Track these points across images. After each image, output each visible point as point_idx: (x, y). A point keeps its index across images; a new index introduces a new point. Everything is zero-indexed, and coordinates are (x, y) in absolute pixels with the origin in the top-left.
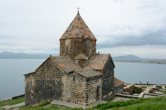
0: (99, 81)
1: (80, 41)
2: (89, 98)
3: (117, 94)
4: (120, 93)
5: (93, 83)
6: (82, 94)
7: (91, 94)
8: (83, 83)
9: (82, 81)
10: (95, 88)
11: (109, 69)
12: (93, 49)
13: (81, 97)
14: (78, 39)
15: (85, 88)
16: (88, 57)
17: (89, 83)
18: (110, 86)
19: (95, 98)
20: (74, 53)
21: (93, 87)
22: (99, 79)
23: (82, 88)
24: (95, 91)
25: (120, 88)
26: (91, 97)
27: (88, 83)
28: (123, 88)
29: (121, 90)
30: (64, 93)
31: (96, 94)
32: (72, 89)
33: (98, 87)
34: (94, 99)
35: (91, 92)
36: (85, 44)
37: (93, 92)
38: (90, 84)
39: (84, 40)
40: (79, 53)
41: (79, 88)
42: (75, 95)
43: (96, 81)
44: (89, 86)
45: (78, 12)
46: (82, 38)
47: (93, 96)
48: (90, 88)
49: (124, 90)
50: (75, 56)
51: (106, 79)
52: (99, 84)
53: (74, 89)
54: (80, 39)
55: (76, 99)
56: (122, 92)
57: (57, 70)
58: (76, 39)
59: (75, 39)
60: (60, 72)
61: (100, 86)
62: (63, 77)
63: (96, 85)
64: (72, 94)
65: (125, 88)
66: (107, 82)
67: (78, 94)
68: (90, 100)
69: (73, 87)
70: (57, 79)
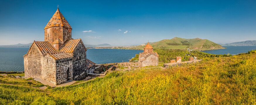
0: (70, 63)
1: (57, 29)
2: (59, 78)
3: (89, 73)
4: (92, 73)
5: (63, 65)
6: (53, 75)
7: (60, 74)
8: (53, 64)
9: (52, 63)
10: (65, 70)
11: (80, 52)
12: (69, 35)
13: (52, 77)
15: (54, 69)
17: (58, 65)
18: (82, 67)
19: (66, 79)
20: (53, 39)
21: (63, 68)
22: (69, 61)
23: (53, 69)
24: (65, 72)
25: (92, 69)
26: (61, 78)
28: (94, 68)
29: (93, 70)
30: (42, 72)
31: (66, 75)
32: (47, 69)
33: (69, 68)
34: (64, 79)
35: (60, 73)
37: (63, 73)
38: (60, 65)
39: (60, 28)
40: (56, 39)
41: (51, 69)
42: (49, 75)
43: (66, 63)
44: (59, 67)
47: (63, 77)
48: (60, 70)
49: (95, 69)
50: (53, 41)
51: (77, 62)
52: (70, 66)
53: (48, 70)
54: (57, 27)
55: (50, 78)
56: (93, 72)
57: (38, 52)
60: (40, 54)
61: (71, 67)
62: (41, 59)
63: (66, 67)
64: (47, 74)
65: (96, 68)
66: (79, 64)
67: (51, 74)
68: (60, 80)
69: (47, 68)
70: (38, 61)
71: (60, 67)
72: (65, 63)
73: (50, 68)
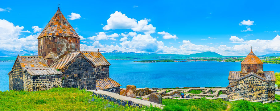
0: (56, 80)
1: (50, 39)
5: (44, 81)
10: (47, 87)
11: (79, 69)
12: (69, 47)
14: (48, 38)
16: (59, 56)
20: (45, 52)
27: (35, 81)
32: (27, 86)
36: (55, 43)
38: (39, 82)
39: (54, 38)
40: (49, 52)
44: (37, 84)
45: (59, 8)
46: (52, 36)
50: (45, 55)
51: (72, 80)
52: (57, 83)
54: (50, 37)
58: (47, 37)
59: (45, 37)
61: (59, 85)
62: (23, 75)
63: (50, 84)
70: (21, 78)
71: (40, 84)
72: (48, 79)
73: (30, 85)
